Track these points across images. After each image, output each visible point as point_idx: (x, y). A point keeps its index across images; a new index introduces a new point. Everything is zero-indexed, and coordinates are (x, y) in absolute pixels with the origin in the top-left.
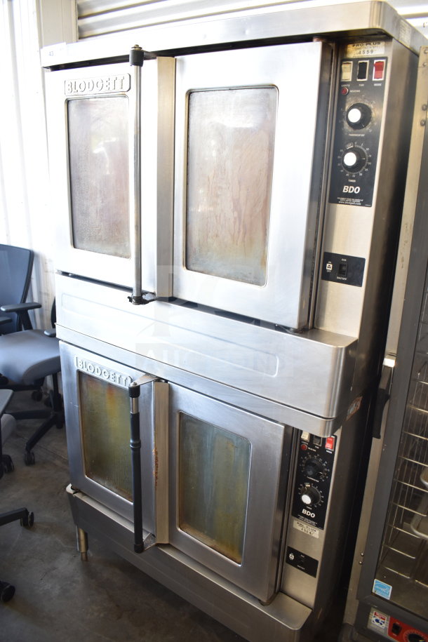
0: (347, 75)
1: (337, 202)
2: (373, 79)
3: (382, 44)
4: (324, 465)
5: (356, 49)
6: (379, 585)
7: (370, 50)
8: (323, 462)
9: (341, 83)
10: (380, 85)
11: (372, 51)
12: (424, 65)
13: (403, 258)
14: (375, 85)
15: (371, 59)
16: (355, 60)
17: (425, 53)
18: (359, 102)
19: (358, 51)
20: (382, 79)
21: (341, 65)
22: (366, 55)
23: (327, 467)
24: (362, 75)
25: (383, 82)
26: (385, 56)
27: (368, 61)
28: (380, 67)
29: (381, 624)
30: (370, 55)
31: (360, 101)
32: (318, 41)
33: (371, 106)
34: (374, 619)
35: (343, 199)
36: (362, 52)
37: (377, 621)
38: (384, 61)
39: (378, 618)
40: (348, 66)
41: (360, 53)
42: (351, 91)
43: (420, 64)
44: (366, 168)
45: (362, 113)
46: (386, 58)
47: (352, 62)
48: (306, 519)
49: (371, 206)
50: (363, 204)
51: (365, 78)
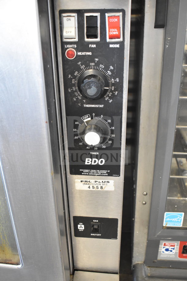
4: (109, 73)
6: (170, 217)
8: (107, 68)
23: (114, 76)
29: (171, 251)
34: (164, 250)
37: (167, 250)
39: (167, 247)
48: (92, 171)
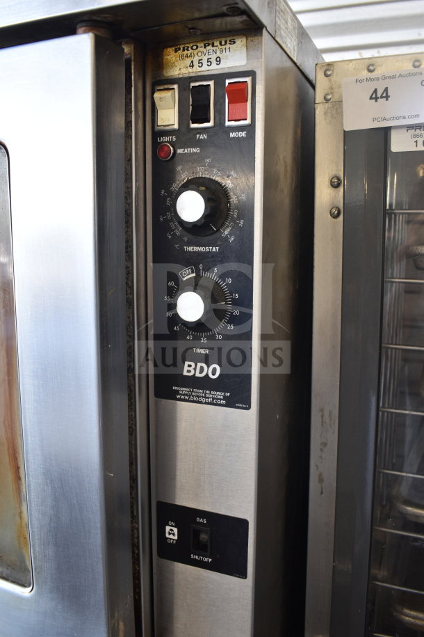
0: (169, 116)
1: (173, 396)
2: (228, 123)
3: (240, 42)
5: (183, 57)
7: (214, 57)
9: (158, 134)
10: (244, 134)
11: (219, 61)
12: (327, 100)
13: (321, 475)
14: (232, 135)
15: (219, 78)
16: (183, 82)
17: (326, 76)
18: (200, 175)
19: (188, 61)
20: (248, 122)
21: (153, 93)
22: (205, 69)
24: (200, 114)
25: (251, 129)
26: (248, 68)
27: (211, 83)
28: (239, 94)
30: (215, 69)
31: (202, 172)
32: (85, 32)
33: (228, 183)
35: (185, 390)
36: (196, 64)
38: (248, 80)
40: (167, 95)
41: (192, 66)
42: (180, 151)
43: (319, 97)
44: (229, 322)
45: (208, 200)
46: (252, 74)
47: (176, 86)
49: (249, 408)
50: (230, 403)
51: (208, 121)
